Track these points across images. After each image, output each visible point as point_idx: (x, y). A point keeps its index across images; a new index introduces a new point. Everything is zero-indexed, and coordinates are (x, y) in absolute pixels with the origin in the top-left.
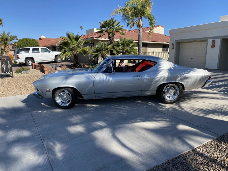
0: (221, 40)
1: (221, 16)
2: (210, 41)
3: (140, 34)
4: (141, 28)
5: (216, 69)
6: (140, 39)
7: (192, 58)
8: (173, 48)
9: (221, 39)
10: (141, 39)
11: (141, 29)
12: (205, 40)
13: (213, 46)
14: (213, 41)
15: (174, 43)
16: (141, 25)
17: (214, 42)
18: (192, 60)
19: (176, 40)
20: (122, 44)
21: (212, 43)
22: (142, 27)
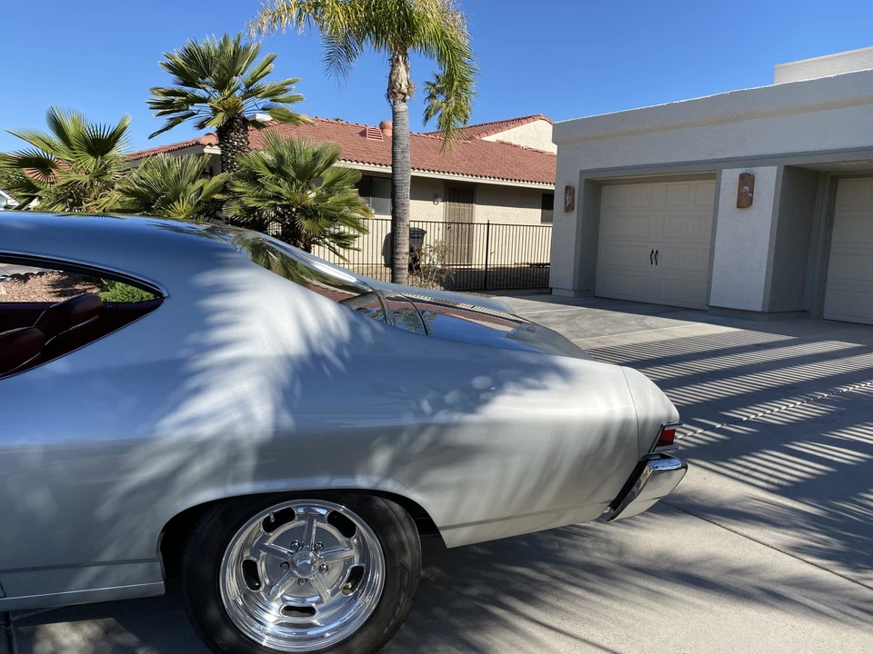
0: (782, 173)
1: (780, 65)
2: (730, 177)
3: (399, 133)
4: (404, 100)
5: (759, 308)
6: (399, 157)
7: (654, 255)
8: (569, 208)
9: (782, 168)
10: (406, 158)
11: (402, 107)
12: (707, 172)
13: (745, 201)
14: (742, 177)
15: (575, 182)
16: (404, 87)
17: (747, 181)
18: (654, 261)
19: (582, 172)
20: (272, 170)
21: (741, 186)
22: (408, 97)
